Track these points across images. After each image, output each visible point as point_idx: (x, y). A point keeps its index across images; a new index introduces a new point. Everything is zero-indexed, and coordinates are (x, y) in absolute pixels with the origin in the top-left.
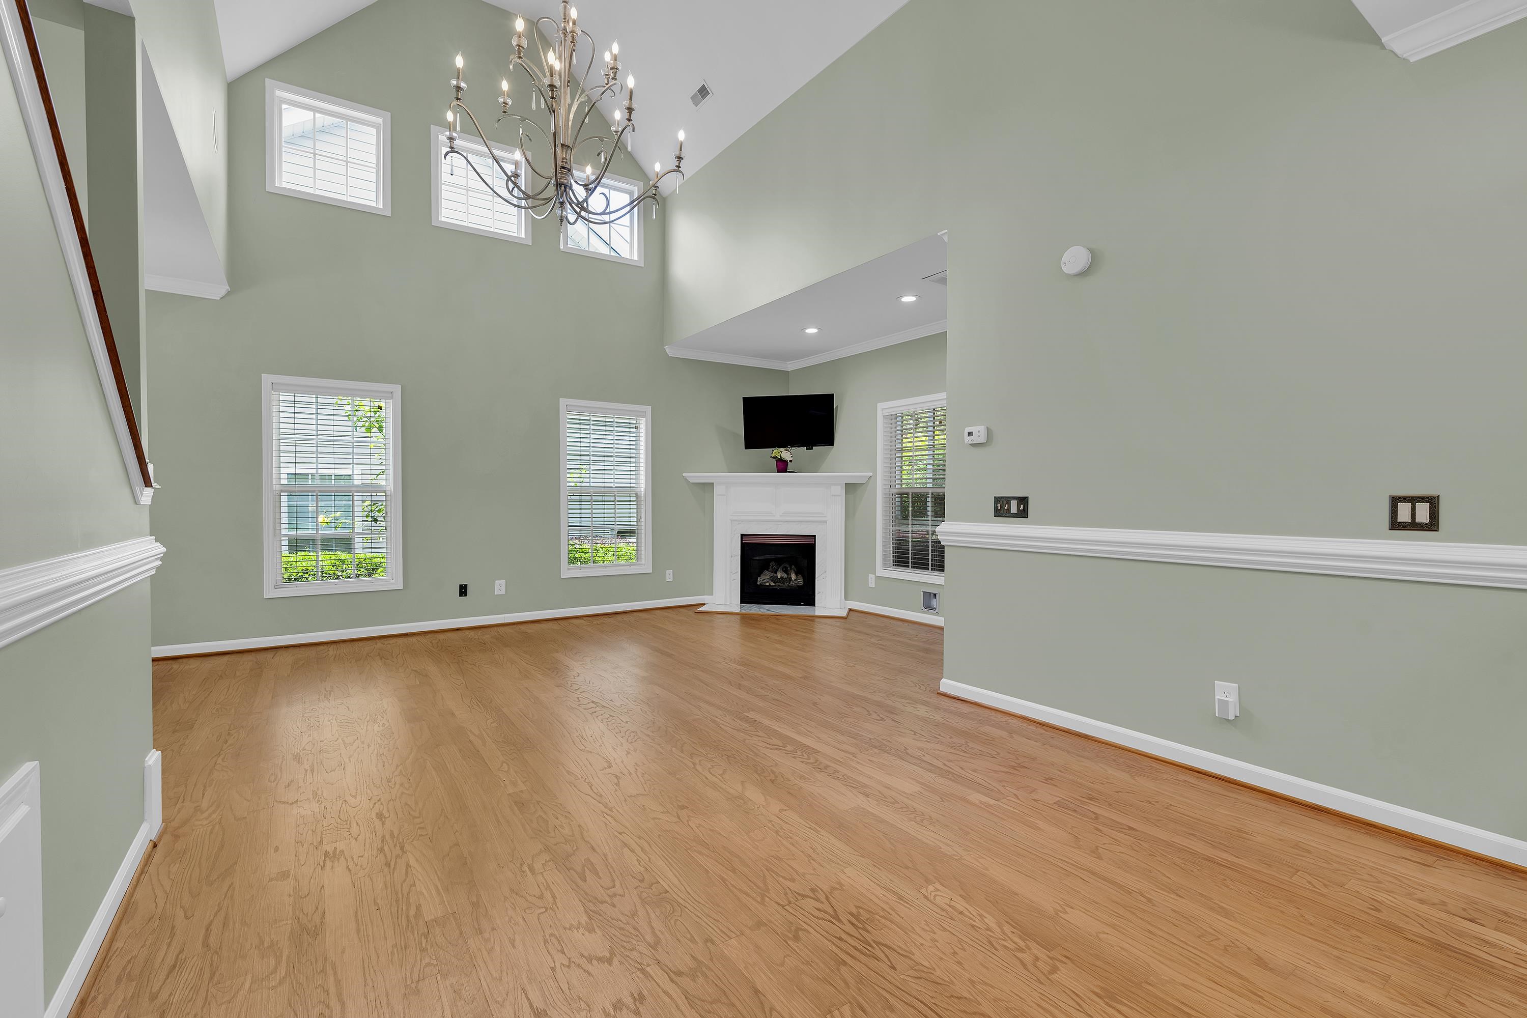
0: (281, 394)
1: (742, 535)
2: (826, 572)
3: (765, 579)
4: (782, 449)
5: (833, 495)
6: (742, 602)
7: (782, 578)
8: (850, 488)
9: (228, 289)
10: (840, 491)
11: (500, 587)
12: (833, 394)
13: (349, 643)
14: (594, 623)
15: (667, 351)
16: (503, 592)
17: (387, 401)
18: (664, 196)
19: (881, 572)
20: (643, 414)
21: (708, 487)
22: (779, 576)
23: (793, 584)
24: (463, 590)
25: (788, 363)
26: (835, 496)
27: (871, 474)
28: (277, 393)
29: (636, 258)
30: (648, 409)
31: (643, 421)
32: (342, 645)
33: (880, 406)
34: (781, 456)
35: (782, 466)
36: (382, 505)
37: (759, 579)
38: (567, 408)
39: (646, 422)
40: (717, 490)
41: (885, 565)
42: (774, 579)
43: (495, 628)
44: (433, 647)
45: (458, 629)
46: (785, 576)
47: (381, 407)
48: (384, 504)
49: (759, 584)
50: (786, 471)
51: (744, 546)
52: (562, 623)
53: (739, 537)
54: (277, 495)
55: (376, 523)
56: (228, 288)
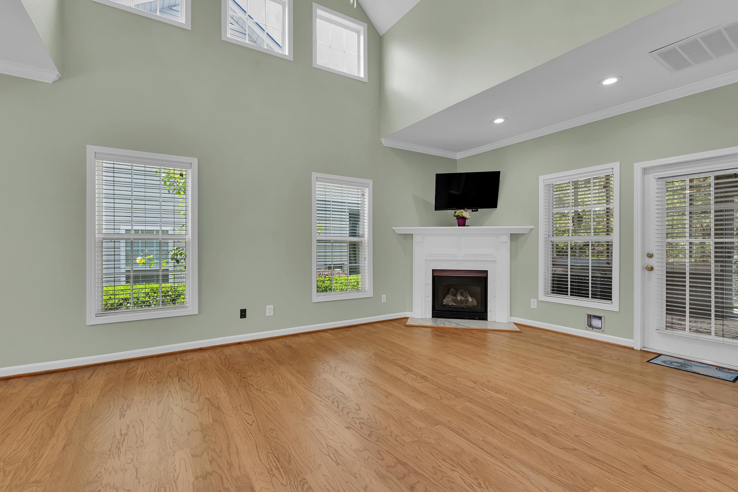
0: (104, 162)
1: (433, 270)
2: (495, 296)
3: (448, 300)
4: (462, 210)
5: (501, 243)
6: (433, 316)
7: (460, 300)
8: (514, 237)
9: (58, 75)
10: (507, 239)
11: (269, 310)
12: (500, 171)
13: (156, 358)
14: (339, 336)
15: (383, 142)
16: (272, 314)
17: (187, 170)
18: (381, 35)
19: (542, 297)
20: (367, 186)
21: (410, 236)
22: (459, 298)
23: (469, 304)
24: (243, 313)
25: (457, 153)
26: (503, 243)
27: (533, 227)
28: (101, 161)
29: (362, 75)
30: (370, 182)
31: (367, 190)
32: (150, 361)
33: (541, 178)
34: (462, 215)
35: (462, 222)
36: (183, 250)
37: (444, 301)
38: (317, 180)
39: (369, 191)
40: (416, 239)
41: (546, 294)
42: (455, 301)
43: (267, 342)
44: (222, 365)
45: (239, 343)
46: (463, 298)
47: (182, 174)
48: (185, 249)
49: (444, 304)
50: (464, 226)
51: (434, 277)
52: (314, 335)
53: (431, 271)
54: (99, 242)
55: (178, 263)
56: (58, 73)
